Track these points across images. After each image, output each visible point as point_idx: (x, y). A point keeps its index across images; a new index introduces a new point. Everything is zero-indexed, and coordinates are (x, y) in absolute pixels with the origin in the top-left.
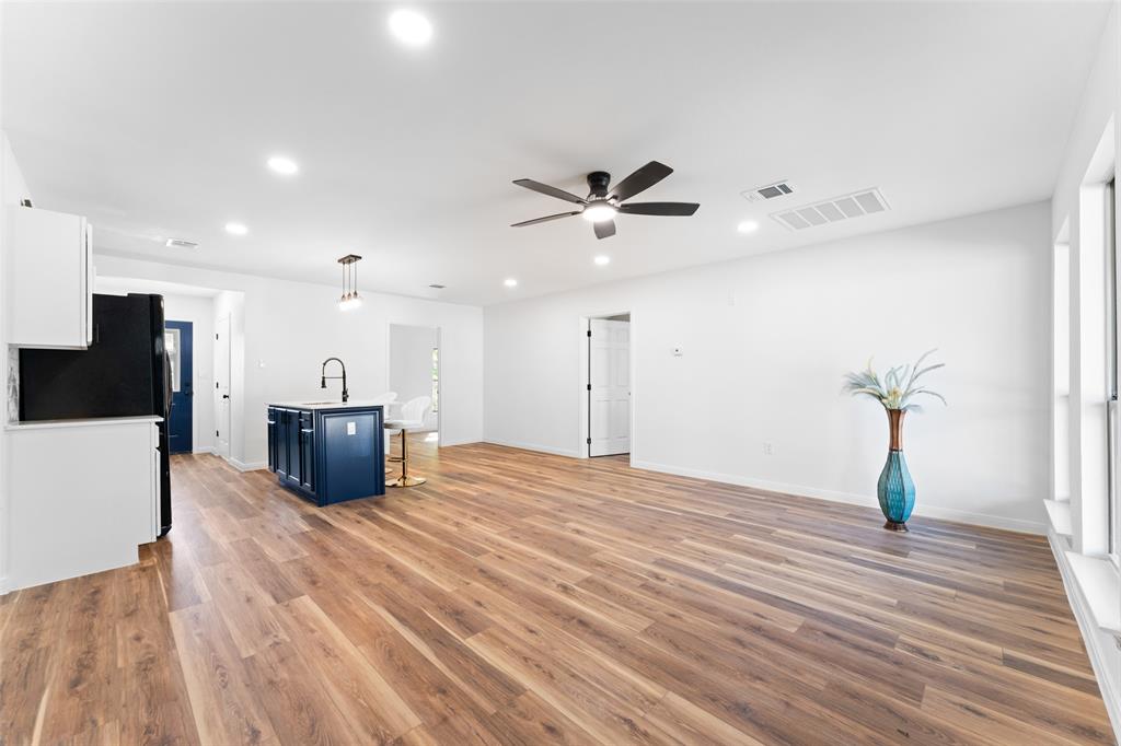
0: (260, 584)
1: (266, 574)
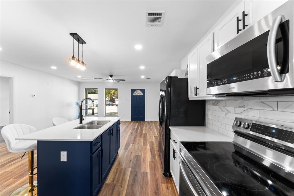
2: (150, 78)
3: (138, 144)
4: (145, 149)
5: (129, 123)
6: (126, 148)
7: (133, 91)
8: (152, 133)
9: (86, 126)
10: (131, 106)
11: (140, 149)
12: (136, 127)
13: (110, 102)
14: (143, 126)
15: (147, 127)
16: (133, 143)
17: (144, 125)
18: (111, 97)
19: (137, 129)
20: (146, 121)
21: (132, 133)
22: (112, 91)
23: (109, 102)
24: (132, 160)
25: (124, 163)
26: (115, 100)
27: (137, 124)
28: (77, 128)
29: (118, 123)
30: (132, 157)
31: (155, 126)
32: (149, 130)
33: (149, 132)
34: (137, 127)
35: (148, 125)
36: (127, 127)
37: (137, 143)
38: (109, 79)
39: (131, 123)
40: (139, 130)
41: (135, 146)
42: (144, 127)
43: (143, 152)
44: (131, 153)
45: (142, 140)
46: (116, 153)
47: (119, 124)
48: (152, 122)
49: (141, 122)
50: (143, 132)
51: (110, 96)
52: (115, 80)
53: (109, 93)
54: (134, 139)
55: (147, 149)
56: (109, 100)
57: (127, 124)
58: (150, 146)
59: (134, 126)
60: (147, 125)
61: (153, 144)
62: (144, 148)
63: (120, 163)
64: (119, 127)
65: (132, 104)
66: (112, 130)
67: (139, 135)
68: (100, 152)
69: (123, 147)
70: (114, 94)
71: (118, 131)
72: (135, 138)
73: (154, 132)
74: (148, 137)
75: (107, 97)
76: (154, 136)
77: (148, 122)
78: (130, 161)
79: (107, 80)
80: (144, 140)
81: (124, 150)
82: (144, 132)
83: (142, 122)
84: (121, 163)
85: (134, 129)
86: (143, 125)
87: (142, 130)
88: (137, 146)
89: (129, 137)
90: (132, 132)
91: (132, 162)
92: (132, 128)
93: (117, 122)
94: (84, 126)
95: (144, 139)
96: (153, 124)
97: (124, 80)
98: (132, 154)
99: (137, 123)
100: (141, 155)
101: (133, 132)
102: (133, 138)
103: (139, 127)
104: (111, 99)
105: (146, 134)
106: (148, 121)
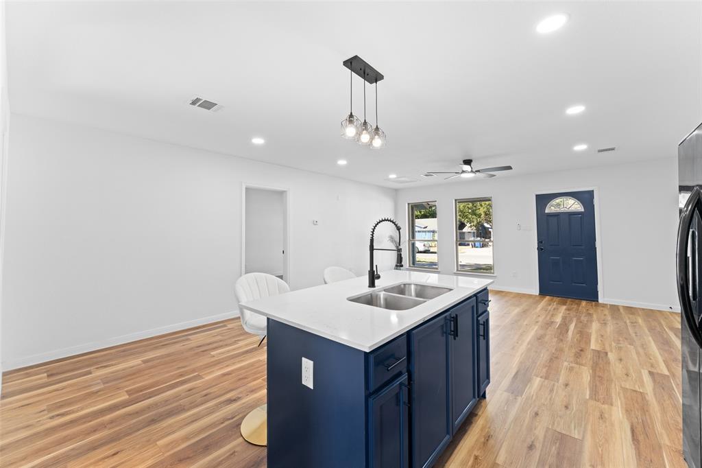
0: (609, 363)
1: (601, 366)
2: (613, 149)
3: (567, 385)
4: (602, 417)
5: (531, 300)
6: (516, 388)
7: (543, 200)
8: (635, 356)
9: (382, 295)
10: (540, 249)
11: (574, 406)
12: (558, 319)
13: (477, 237)
14: (591, 321)
15: (610, 328)
16: (546, 378)
17: (595, 316)
18: (478, 223)
19: (564, 327)
20: (600, 301)
21: (540, 338)
22: (482, 209)
23: (474, 237)
24: (538, 445)
25: (505, 444)
26: (490, 232)
27: (564, 307)
28: (356, 300)
29: (479, 300)
30: (540, 432)
31: (651, 329)
32: (618, 342)
33: (620, 349)
34: (564, 318)
35: (613, 318)
36: (525, 312)
37: (562, 380)
38: (463, 172)
39: (537, 303)
40: (570, 333)
41: (552, 391)
42: (595, 326)
43: (589, 427)
44: (537, 414)
45: (586, 375)
46: (474, 397)
47: (486, 302)
48: (630, 310)
49: (579, 305)
50: (588, 342)
51: (475, 222)
52: (479, 171)
53: (474, 213)
54: (551, 360)
55: (612, 425)
56: (474, 233)
57: (525, 304)
58: (628, 411)
59: (552, 315)
60: (609, 318)
61: (644, 408)
62: (597, 414)
63: (488, 438)
64: (486, 311)
65: (540, 242)
66: (455, 319)
67: (573, 351)
68: (405, 390)
69: (506, 382)
70: (486, 214)
71: (481, 327)
72: (554, 359)
73: (648, 355)
74: (616, 368)
75: (468, 225)
76: (651, 373)
77: (614, 309)
78: (531, 447)
79: (458, 175)
80: (594, 376)
81: (506, 394)
82: (594, 345)
83: (584, 303)
84: (491, 442)
85: (550, 324)
86: (590, 315)
87: (583, 335)
88: (560, 396)
89: (529, 350)
90: (541, 332)
91: (537, 454)
92: (540, 319)
93: (475, 295)
94: (377, 296)
95: (594, 370)
96: (640, 321)
97: (509, 168)
98: (538, 418)
99: (564, 304)
100: (582, 440)
101: (545, 335)
102: (544, 356)
103: (571, 321)
104: (478, 229)
105: (606, 353)
106: (611, 306)
